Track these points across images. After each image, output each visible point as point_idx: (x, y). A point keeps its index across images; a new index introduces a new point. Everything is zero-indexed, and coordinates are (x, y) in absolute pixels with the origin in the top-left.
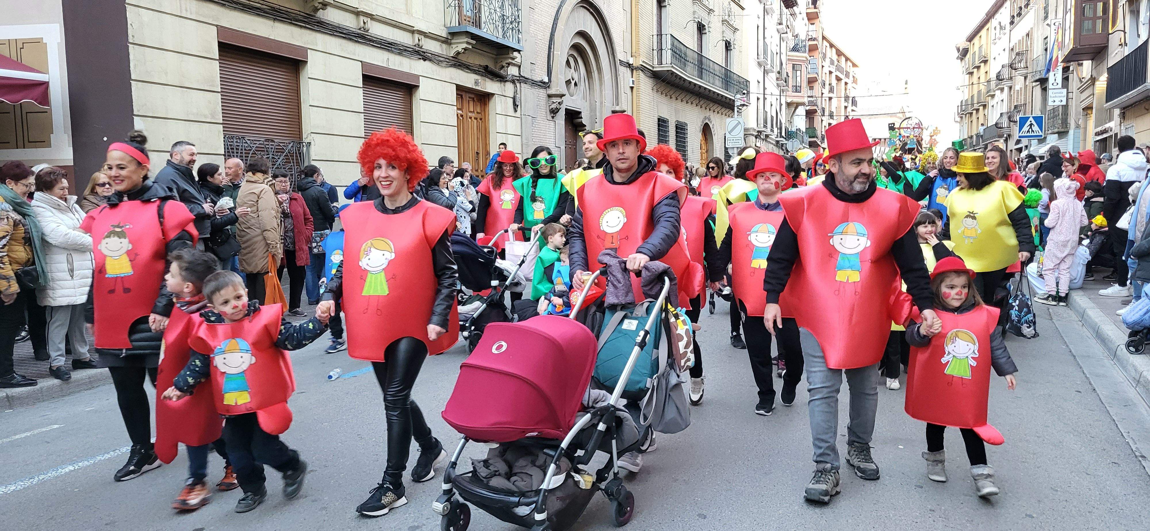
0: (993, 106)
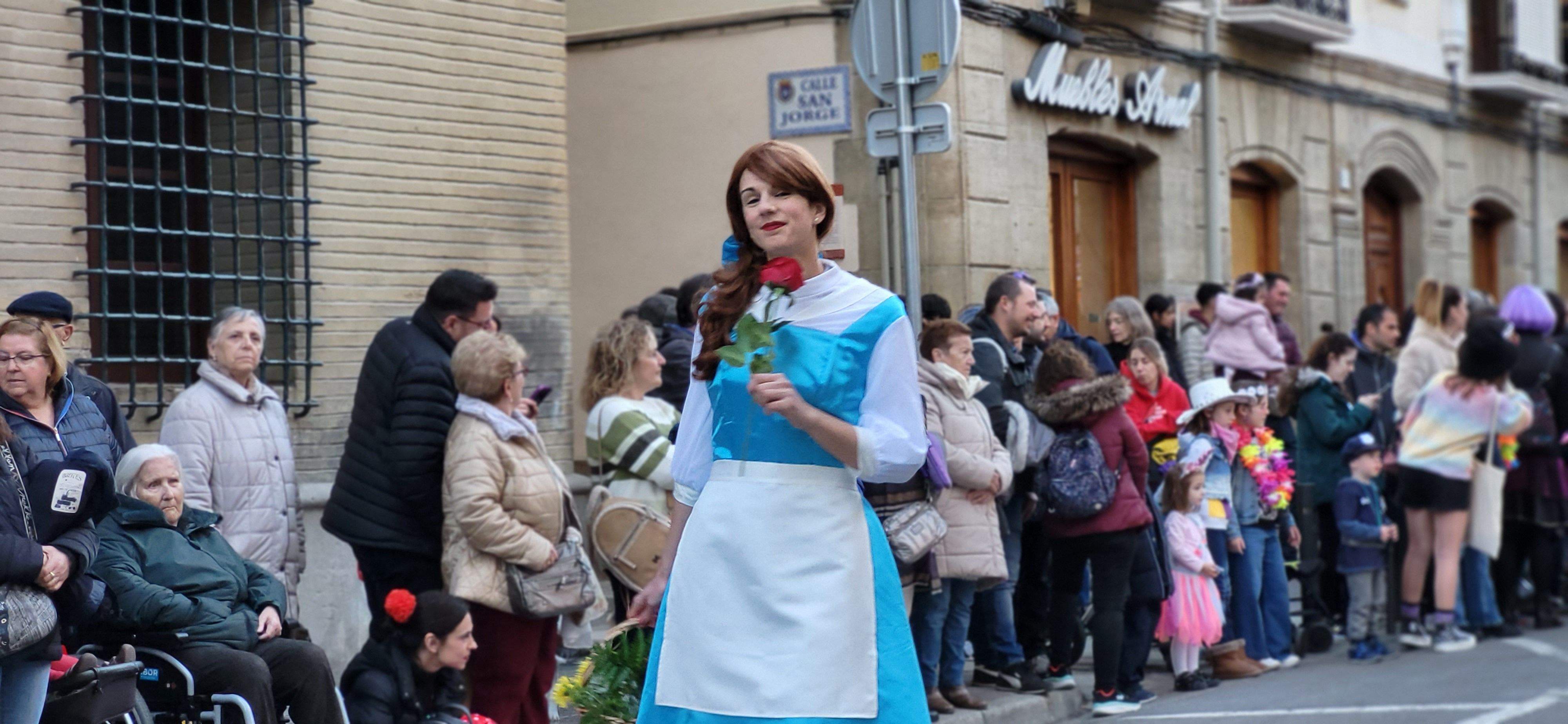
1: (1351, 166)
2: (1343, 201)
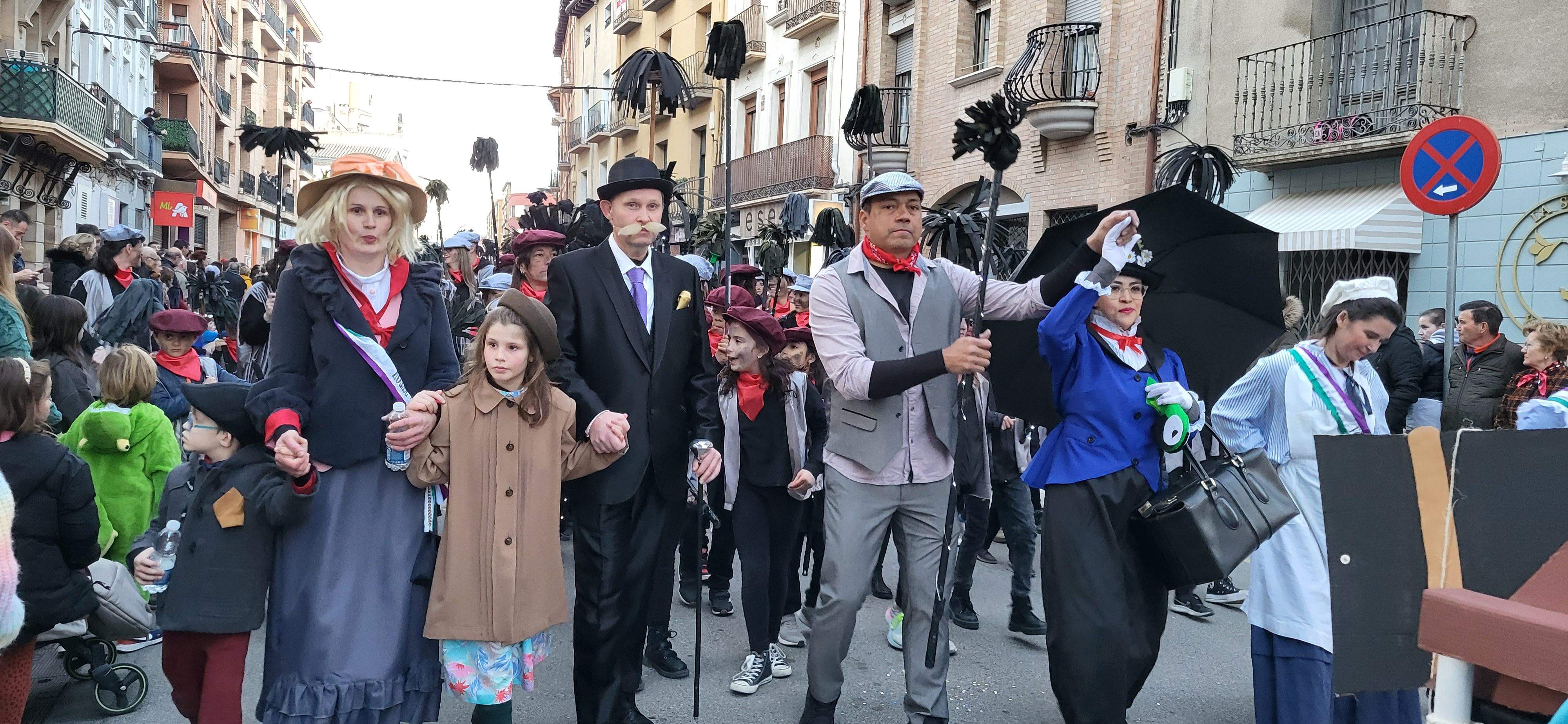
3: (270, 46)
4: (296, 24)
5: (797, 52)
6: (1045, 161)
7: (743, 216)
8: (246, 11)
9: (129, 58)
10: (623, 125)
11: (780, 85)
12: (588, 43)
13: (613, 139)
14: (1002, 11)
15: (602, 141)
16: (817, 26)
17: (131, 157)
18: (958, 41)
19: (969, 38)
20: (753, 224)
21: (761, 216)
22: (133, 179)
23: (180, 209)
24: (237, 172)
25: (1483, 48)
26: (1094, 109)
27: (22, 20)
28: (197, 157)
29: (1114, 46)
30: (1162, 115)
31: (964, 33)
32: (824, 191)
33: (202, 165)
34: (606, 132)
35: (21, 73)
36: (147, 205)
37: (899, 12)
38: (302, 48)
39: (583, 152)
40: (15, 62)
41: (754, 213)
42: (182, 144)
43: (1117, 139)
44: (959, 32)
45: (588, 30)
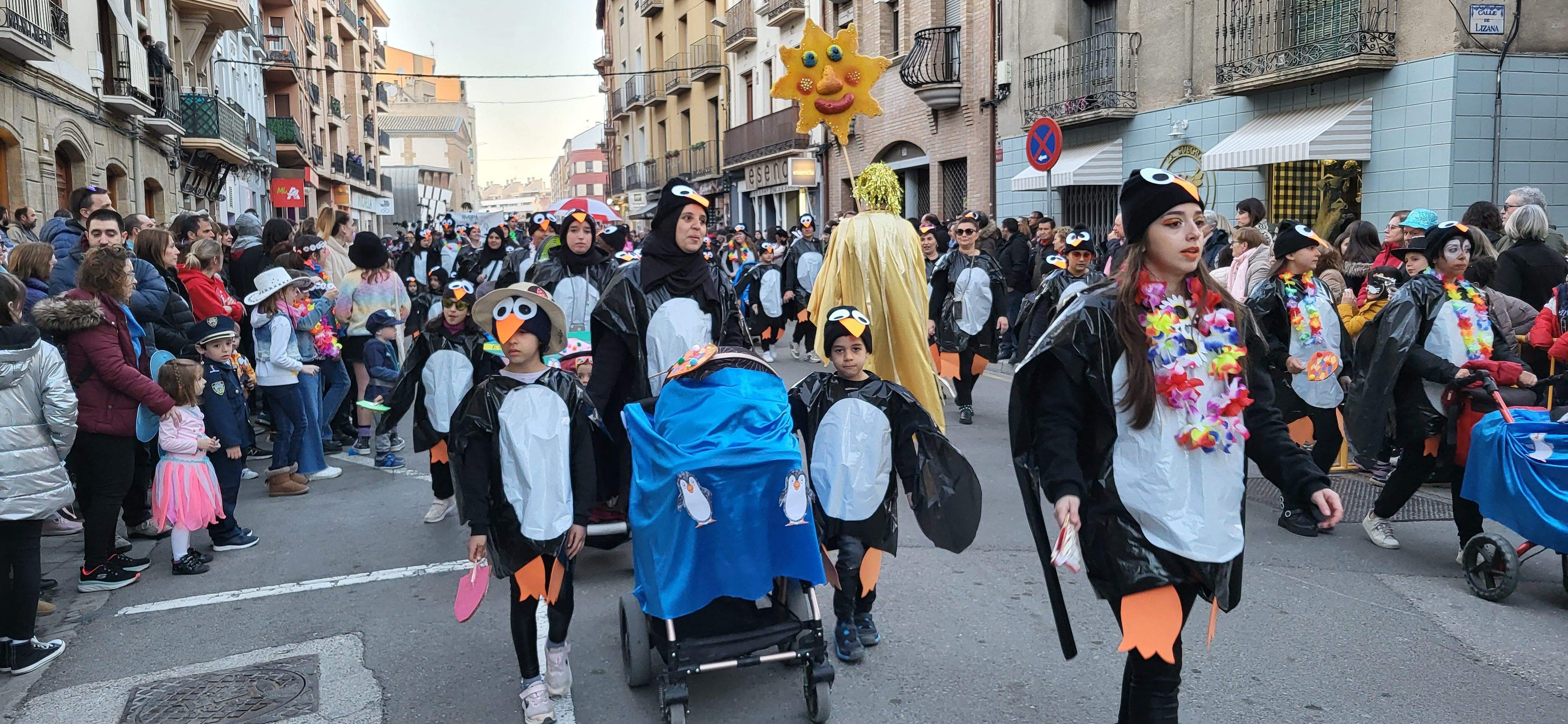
0: (748, 76)
1: (49, 137)
2: (45, 157)
3: (346, 37)
4: (365, 13)
5: (779, 36)
6: (936, 125)
7: (747, 171)
8: (325, 10)
9: (247, 73)
10: (653, 97)
11: (769, 63)
12: (622, 23)
13: (647, 109)
14: (906, 13)
15: (639, 109)
16: (790, 18)
17: (258, 154)
18: (881, 34)
19: (889, 31)
20: (754, 178)
21: (760, 172)
22: (257, 171)
23: (294, 193)
24: (328, 155)
25: (1145, 53)
26: (960, 88)
27: (186, 61)
28: (301, 147)
29: (970, 43)
30: (997, 93)
31: (886, 28)
32: (802, 150)
33: (305, 152)
34: (641, 102)
35: (193, 104)
36: (268, 191)
37: (845, 9)
38: (372, 34)
39: (624, 119)
40: (188, 96)
41: (755, 169)
42: (290, 137)
43: (975, 110)
44: (881, 27)
45: (622, 10)
